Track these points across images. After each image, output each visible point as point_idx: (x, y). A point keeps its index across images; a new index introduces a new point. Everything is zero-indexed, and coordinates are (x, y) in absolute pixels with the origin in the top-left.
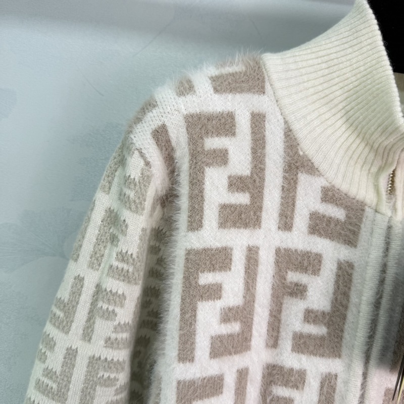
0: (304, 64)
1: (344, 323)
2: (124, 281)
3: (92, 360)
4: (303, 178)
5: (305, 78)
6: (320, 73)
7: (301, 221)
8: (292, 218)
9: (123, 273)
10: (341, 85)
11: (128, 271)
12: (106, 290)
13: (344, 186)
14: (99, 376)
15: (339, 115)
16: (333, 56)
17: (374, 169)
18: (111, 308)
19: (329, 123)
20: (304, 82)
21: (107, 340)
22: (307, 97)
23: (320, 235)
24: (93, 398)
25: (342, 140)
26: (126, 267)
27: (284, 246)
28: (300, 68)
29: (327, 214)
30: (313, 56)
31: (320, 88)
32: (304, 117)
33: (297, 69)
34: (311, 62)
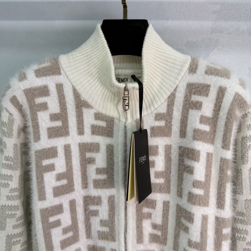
0: (77, 58)
1: (113, 172)
2: (10, 169)
3: (2, 207)
4: (85, 110)
5: (78, 65)
6: (85, 62)
7: (87, 129)
8: (83, 129)
9: (9, 166)
10: (94, 66)
11: (11, 165)
12: (2, 174)
13: (103, 111)
14: (6, 214)
15: (96, 80)
16: (89, 54)
17: (116, 102)
18: (6, 182)
19: (93, 84)
20: (79, 67)
21: (8, 197)
22: (81, 73)
23: (97, 135)
24: (6, 225)
25: (100, 91)
26: (9, 163)
27: (82, 142)
28: (76, 61)
29: (98, 125)
30: (81, 54)
31: (86, 69)
32: (81, 83)
33: (74, 61)
34: (80, 57)
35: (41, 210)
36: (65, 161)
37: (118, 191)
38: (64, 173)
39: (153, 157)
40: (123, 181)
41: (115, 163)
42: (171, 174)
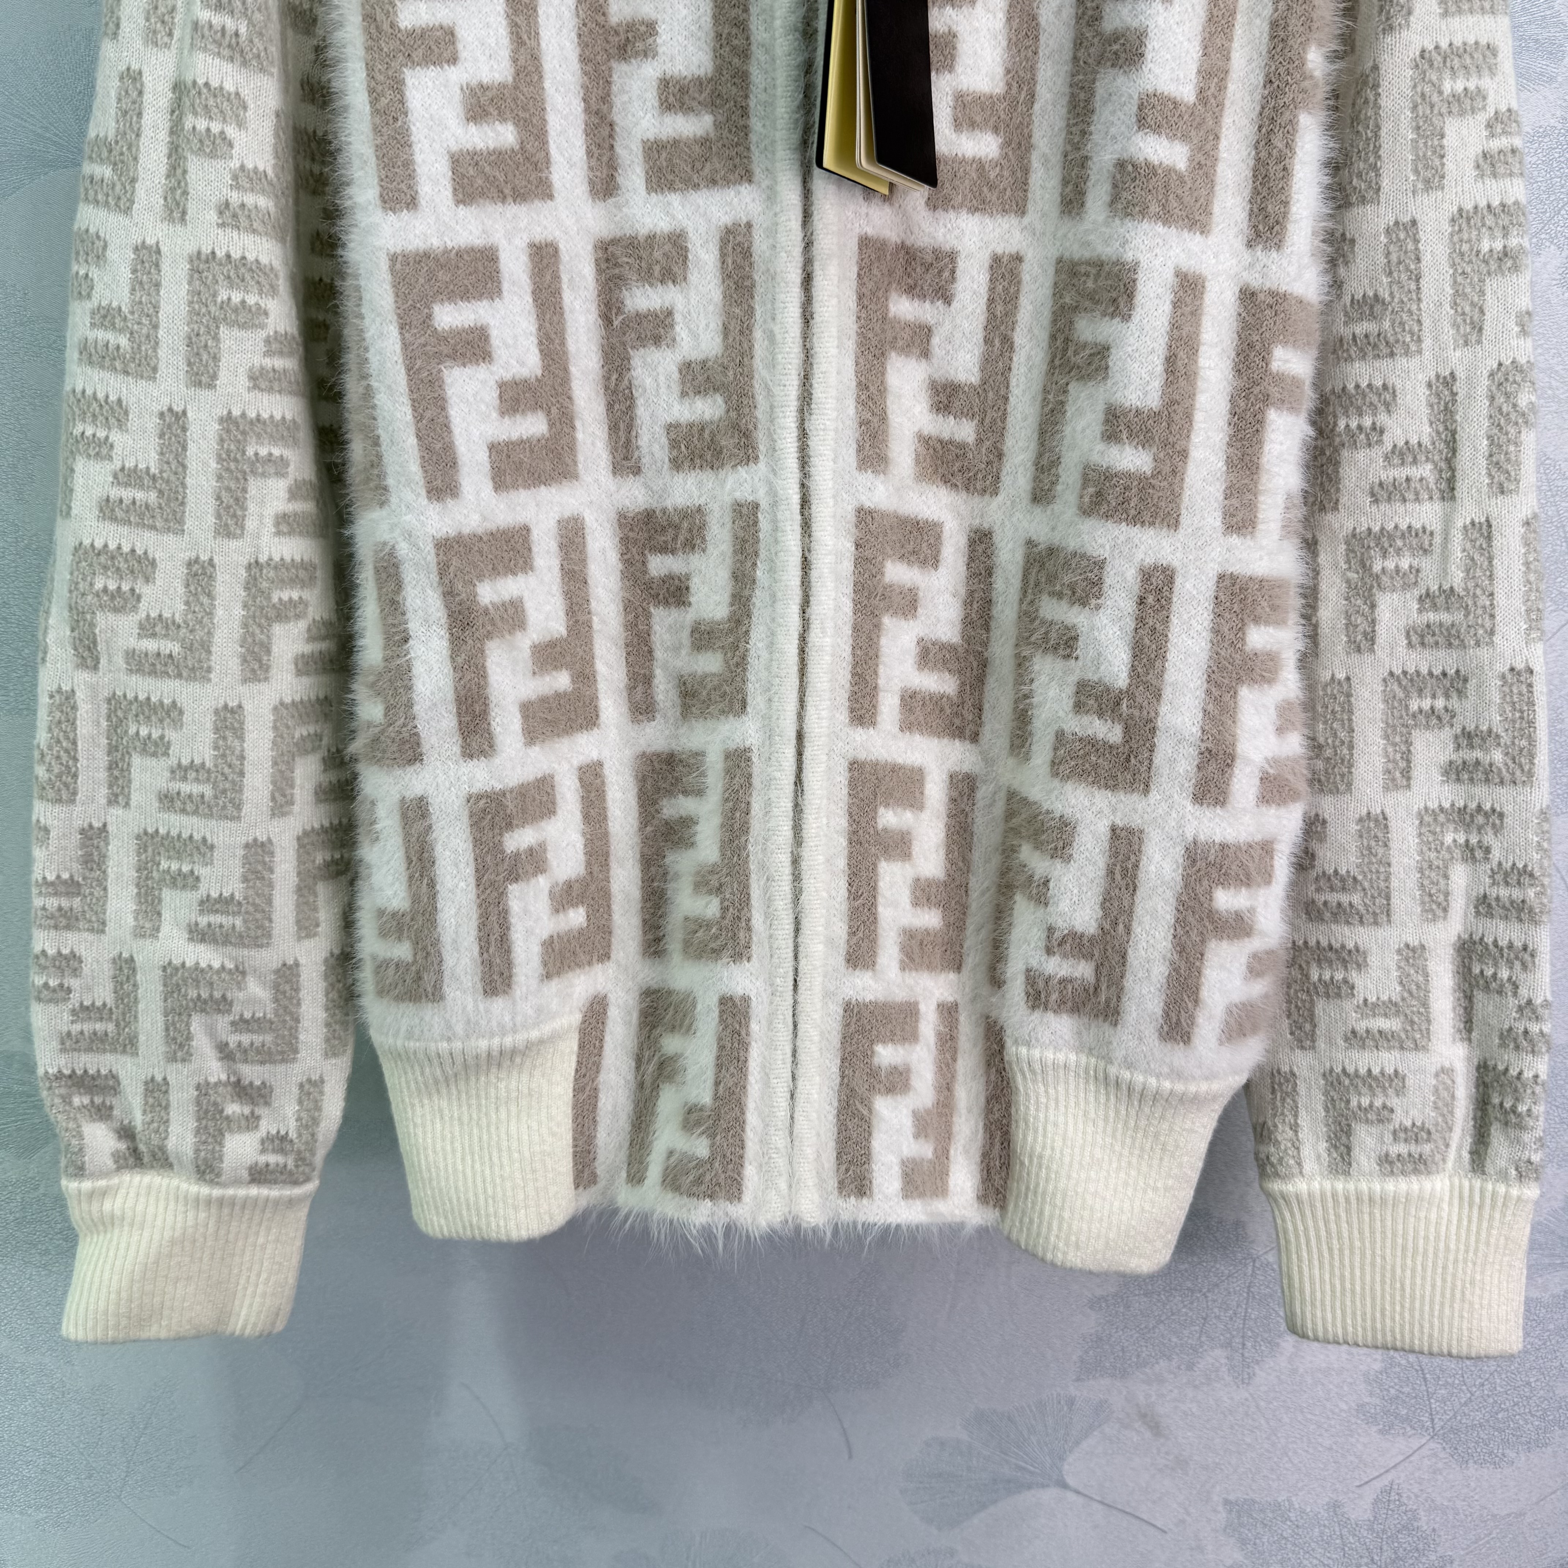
2: (232, 59)
3: (196, 263)
9: (228, 38)
11: (237, 34)
12: (194, 83)
14: (219, 300)
18: (216, 127)
21: (224, 208)
24: (216, 358)
26: (230, 24)
35: (393, 259)
36: (504, 23)
37: (771, 197)
38: (502, 86)
39: (949, 10)
40: (796, 137)
41: (754, 48)
42: (1037, 107)
